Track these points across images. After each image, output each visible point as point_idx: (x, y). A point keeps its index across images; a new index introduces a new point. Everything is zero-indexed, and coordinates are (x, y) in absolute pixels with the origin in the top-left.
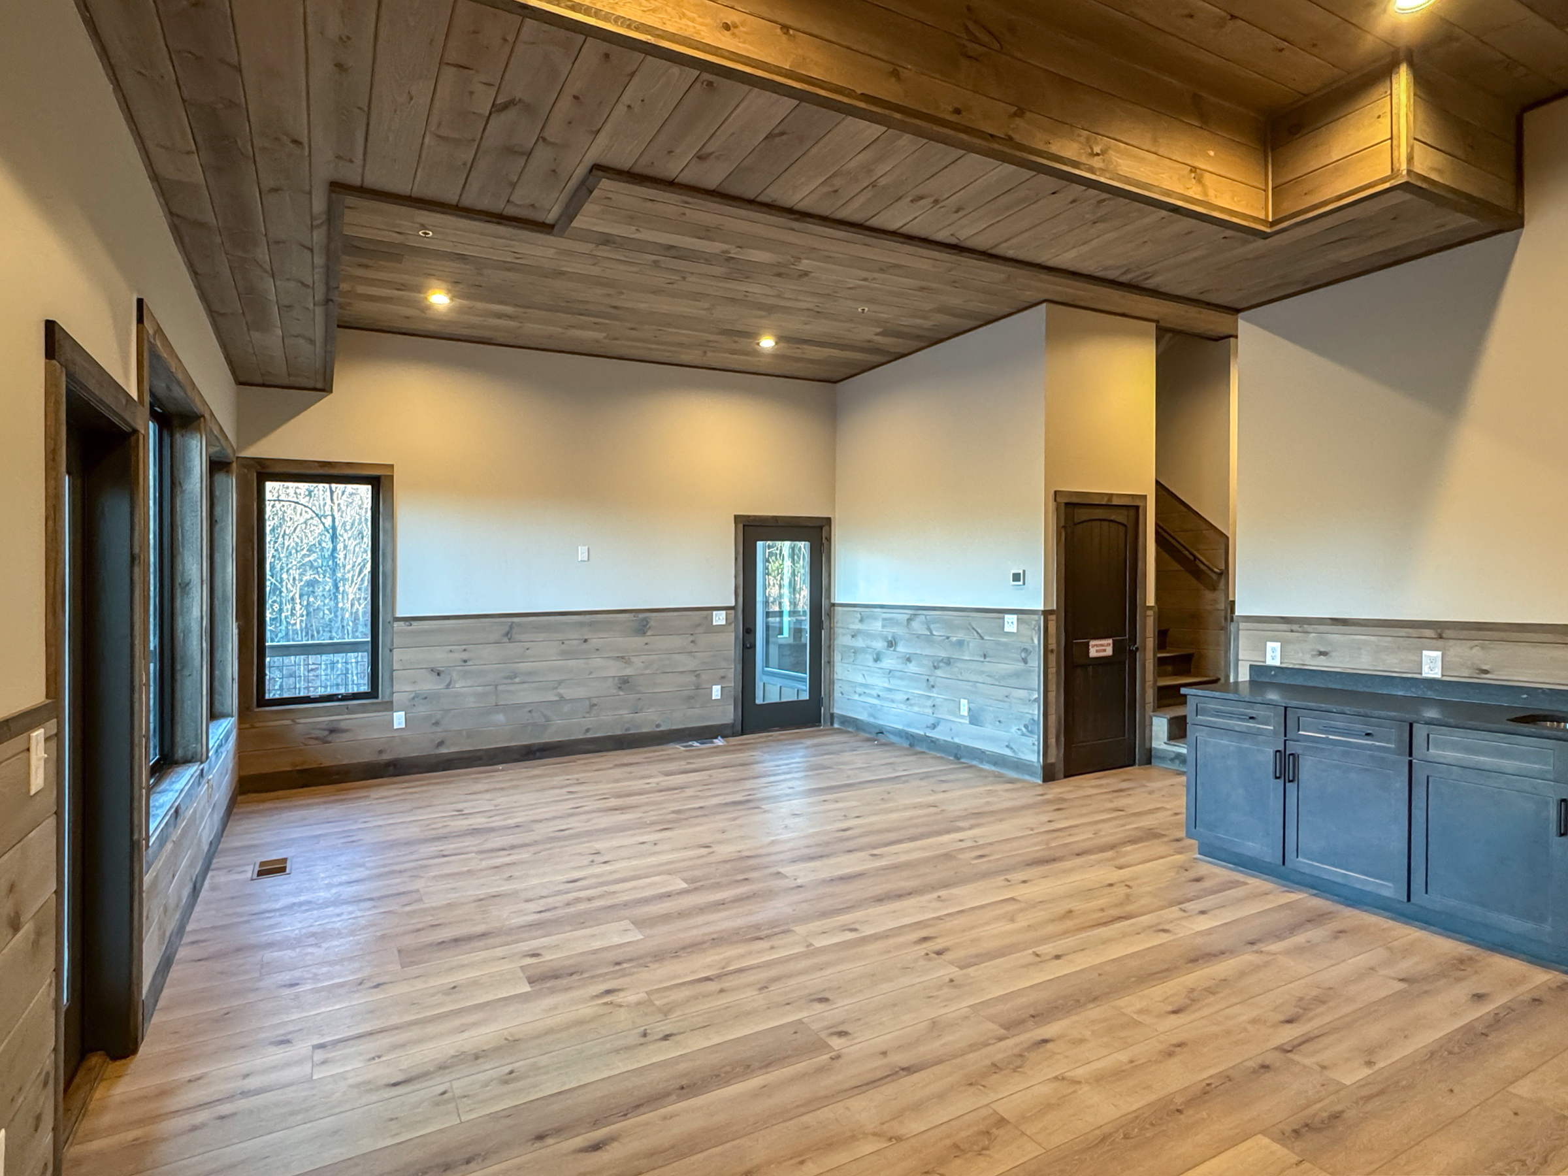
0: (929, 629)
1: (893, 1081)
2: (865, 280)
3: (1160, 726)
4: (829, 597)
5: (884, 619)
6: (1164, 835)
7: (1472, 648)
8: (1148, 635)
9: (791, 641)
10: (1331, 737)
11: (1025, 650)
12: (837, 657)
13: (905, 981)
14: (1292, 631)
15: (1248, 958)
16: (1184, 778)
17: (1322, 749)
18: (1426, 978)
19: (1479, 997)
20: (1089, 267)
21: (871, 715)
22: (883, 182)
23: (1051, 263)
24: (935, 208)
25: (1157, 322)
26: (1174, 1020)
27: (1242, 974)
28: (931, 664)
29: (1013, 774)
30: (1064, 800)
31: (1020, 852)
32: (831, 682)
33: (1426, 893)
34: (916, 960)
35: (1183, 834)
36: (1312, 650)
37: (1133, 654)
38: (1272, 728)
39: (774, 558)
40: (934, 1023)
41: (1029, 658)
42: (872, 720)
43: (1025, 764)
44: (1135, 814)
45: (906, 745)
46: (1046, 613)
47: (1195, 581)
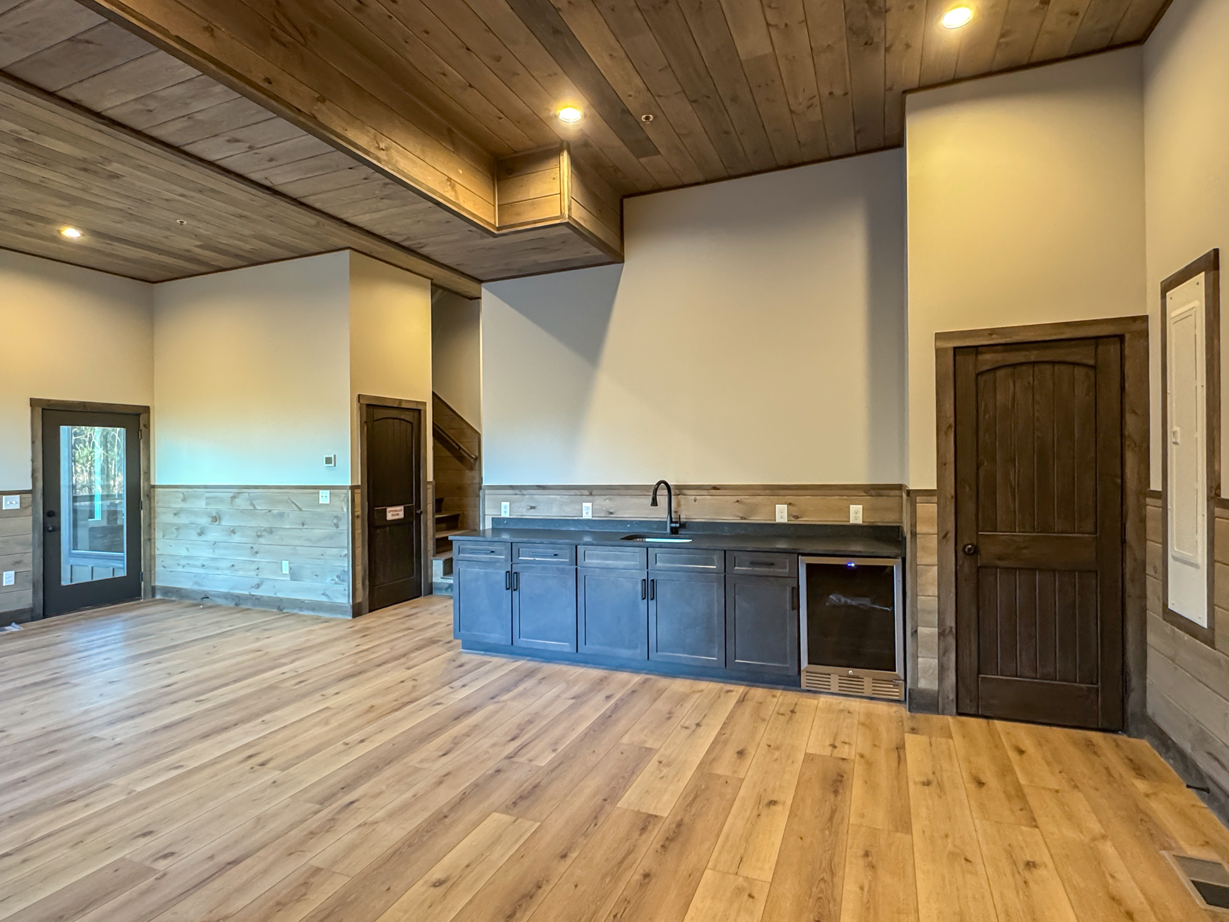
0: (252, 504)
1: (220, 875)
2: (182, 195)
3: (438, 566)
4: (148, 479)
5: (207, 498)
6: (440, 641)
7: (605, 500)
8: (428, 502)
9: (105, 523)
10: (537, 559)
11: (336, 517)
12: (158, 535)
13: (231, 794)
14: (516, 494)
15: (491, 707)
16: (451, 602)
17: (533, 567)
18: (584, 694)
19: (608, 697)
20: (379, 230)
21: (196, 583)
22: (199, 117)
23: (350, 220)
24: (250, 153)
25: (432, 279)
26: (444, 760)
27: (487, 718)
28: (255, 534)
29: (327, 616)
30: (368, 628)
31: (332, 673)
32: (152, 558)
33: (585, 644)
34: (242, 775)
35: (452, 638)
36: (528, 506)
37: (419, 516)
38: (504, 557)
39: (81, 445)
40: (259, 819)
41: (340, 523)
42: (196, 588)
43: (338, 606)
44: (420, 630)
45: (232, 605)
46: (353, 488)
47: (460, 464)
